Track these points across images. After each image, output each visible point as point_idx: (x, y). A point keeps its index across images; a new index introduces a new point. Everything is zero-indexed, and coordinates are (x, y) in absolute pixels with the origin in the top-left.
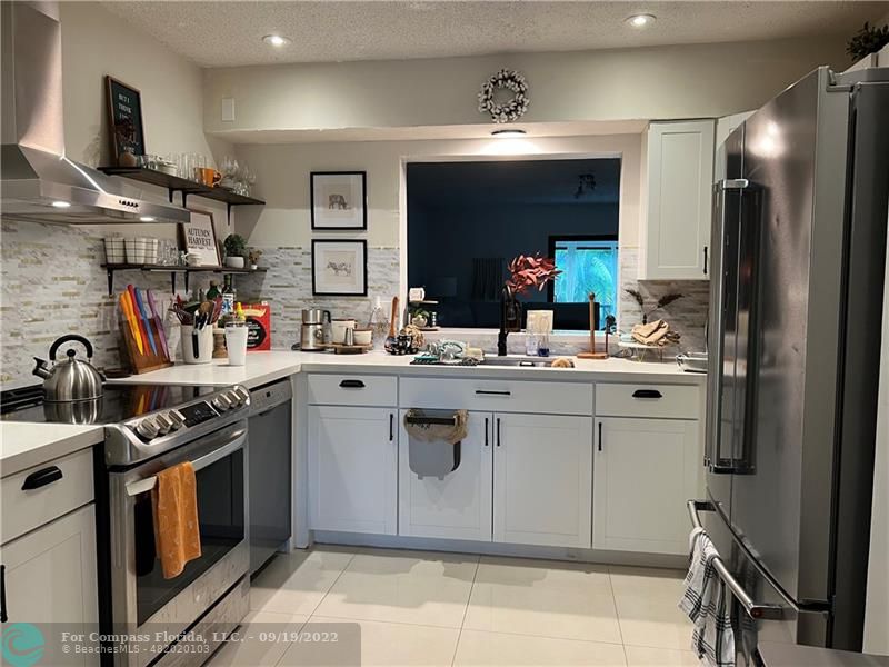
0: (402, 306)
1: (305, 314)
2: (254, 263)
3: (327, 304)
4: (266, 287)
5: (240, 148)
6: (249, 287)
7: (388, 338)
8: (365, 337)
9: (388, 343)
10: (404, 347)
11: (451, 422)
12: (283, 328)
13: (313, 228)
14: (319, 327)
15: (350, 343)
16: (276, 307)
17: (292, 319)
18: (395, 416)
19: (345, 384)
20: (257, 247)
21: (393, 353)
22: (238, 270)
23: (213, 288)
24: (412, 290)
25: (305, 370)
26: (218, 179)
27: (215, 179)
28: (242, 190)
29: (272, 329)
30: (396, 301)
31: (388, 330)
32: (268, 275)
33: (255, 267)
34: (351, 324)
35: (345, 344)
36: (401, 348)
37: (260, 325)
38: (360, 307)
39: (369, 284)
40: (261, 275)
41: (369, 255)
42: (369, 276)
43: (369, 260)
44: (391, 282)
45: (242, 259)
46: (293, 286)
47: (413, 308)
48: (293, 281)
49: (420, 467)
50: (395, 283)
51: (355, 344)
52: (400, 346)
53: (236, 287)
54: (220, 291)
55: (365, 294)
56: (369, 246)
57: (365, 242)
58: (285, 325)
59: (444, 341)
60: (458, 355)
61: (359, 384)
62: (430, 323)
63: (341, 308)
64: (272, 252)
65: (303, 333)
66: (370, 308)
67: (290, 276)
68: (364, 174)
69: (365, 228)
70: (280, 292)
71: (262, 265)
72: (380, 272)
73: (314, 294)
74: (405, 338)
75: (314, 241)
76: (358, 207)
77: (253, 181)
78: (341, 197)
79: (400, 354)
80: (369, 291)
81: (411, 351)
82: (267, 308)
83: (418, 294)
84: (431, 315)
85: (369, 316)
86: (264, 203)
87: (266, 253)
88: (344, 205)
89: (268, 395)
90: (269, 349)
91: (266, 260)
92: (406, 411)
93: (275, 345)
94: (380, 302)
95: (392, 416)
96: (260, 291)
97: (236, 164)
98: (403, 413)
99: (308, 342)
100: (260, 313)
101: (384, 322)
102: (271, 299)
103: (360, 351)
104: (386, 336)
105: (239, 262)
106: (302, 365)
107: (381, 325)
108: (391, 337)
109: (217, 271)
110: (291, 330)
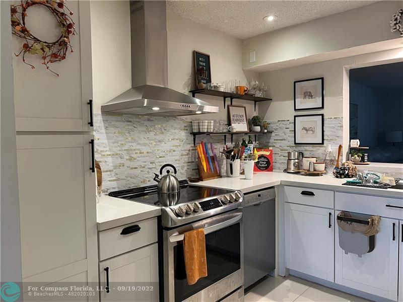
0: (345, 150)
1: (289, 154)
2: (265, 129)
3: (302, 149)
4: (272, 140)
5: (261, 75)
6: (264, 141)
7: (335, 168)
8: (321, 167)
9: (335, 171)
10: (343, 174)
11: (367, 223)
12: (279, 160)
13: (295, 110)
14: (296, 161)
15: (312, 170)
16: (275, 150)
17: (284, 156)
18: (333, 213)
19: (304, 193)
20: (268, 121)
21: (337, 177)
22: (257, 132)
23: (244, 141)
24: (352, 140)
25: (283, 183)
26: (247, 90)
27: (245, 91)
28: (259, 94)
29: (273, 161)
30: (340, 147)
31: (336, 163)
32: (273, 134)
33: (266, 131)
34: (314, 160)
35: (309, 170)
36: (341, 175)
37: (267, 159)
38: (319, 151)
39: (325, 138)
40: (270, 134)
41: (325, 122)
42: (325, 133)
43: (325, 125)
44: (337, 137)
45: (259, 127)
46: (285, 140)
47: (352, 151)
48: (285, 137)
49: (347, 247)
50: (340, 137)
51: (315, 170)
52: (340, 174)
53: (258, 140)
54: (247, 143)
55: (323, 143)
56: (325, 117)
57: (322, 115)
58: (280, 159)
59: (366, 172)
60: (378, 181)
61: (312, 194)
62: (363, 160)
63: (309, 151)
64: (274, 123)
65: (288, 164)
66: (325, 151)
67: (283, 135)
68: (322, 79)
69: (323, 107)
70: (278, 142)
71: (270, 129)
72: (331, 131)
73: (295, 143)
74: (345, 169)
75: (295, 117)
76: (319, 97)
77: (265, 90)
78: (310, 92)
79: (341, 178)
80: (325, 142)
81: (347, 176)
82: (271, 151)
83: (356, 143)
84: (363, 155)
85: (324, 156)
86: (271, 100)
87: (272, 124)
88: (312, 96)
89: (259, 195)
90: (272, 171)
91: (272, 127)
92: (339, 212)
93: (275, 169)
94: (331, 148)
95: (330, 214)
96: (269, 142)
97: (257, 83)
98: (337, 213)
99: (290, 169)
100: (268, 153)
101: (333, 159)
102: (274, 146)
103: (317, 175)
104: (334, 167)
105: (258, 129)
106: (281, 181)
107: (331, 160)
108: (337, 168)
109: (246, 133)
110: (283, 162)
